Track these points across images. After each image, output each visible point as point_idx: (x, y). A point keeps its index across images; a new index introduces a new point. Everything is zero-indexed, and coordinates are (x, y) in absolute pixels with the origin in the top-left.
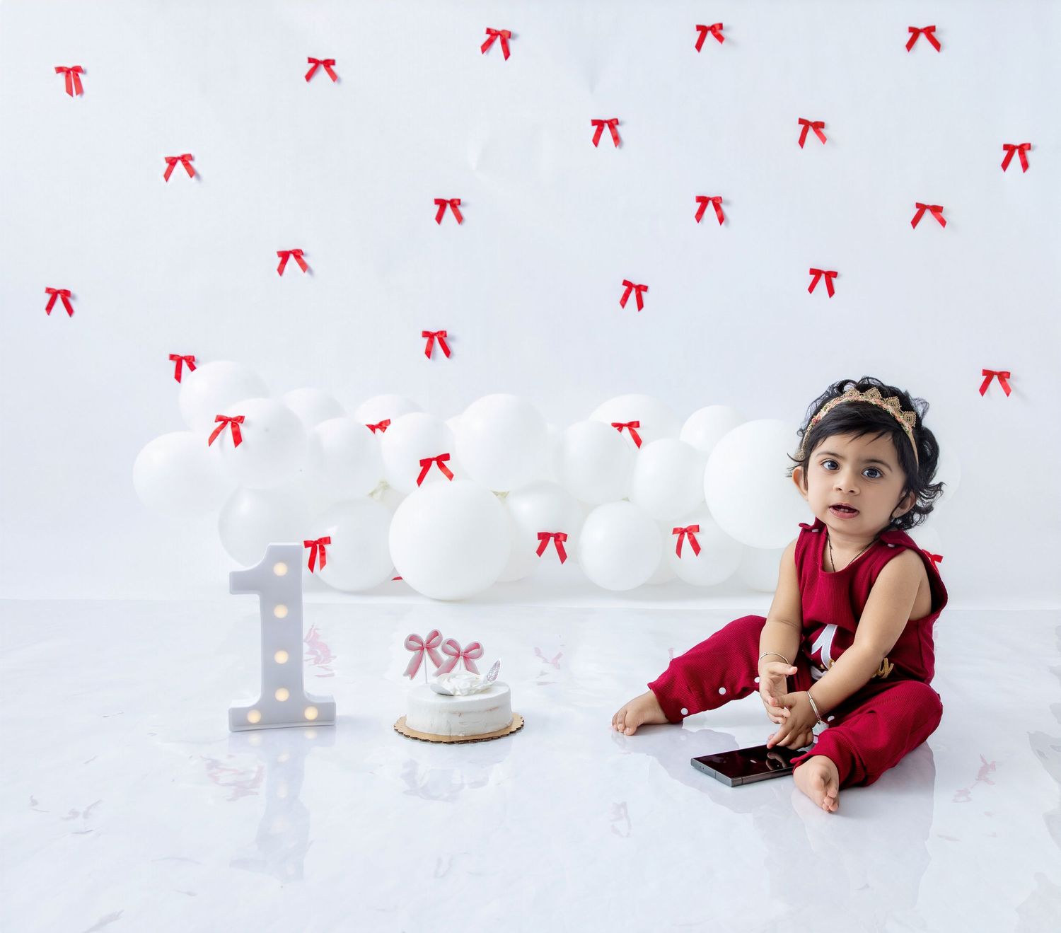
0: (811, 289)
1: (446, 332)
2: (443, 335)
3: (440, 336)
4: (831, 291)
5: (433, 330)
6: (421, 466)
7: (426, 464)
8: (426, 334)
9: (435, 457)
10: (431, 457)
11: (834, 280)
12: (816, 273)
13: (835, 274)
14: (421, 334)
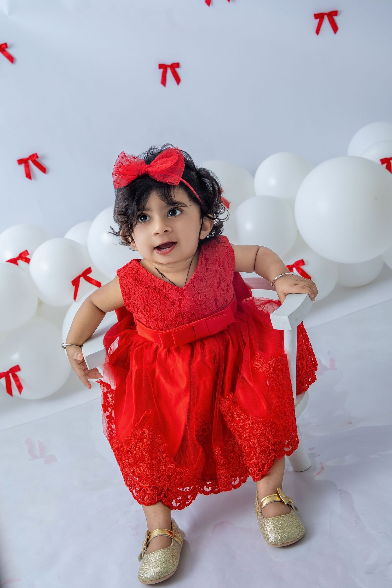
0: (318, 32)
1: (36, 154)
2: (35, 156)
3: (34, 159)
4: (335, 28)
5: (26, 156)
6: (73, 285)
7: (76, 283)
8: (20, 162)
9: (81, 273)
10: (77, 275)
11: (336, 18)
12: (319, 16)
13: (335, 13)
14: (16, 163)
